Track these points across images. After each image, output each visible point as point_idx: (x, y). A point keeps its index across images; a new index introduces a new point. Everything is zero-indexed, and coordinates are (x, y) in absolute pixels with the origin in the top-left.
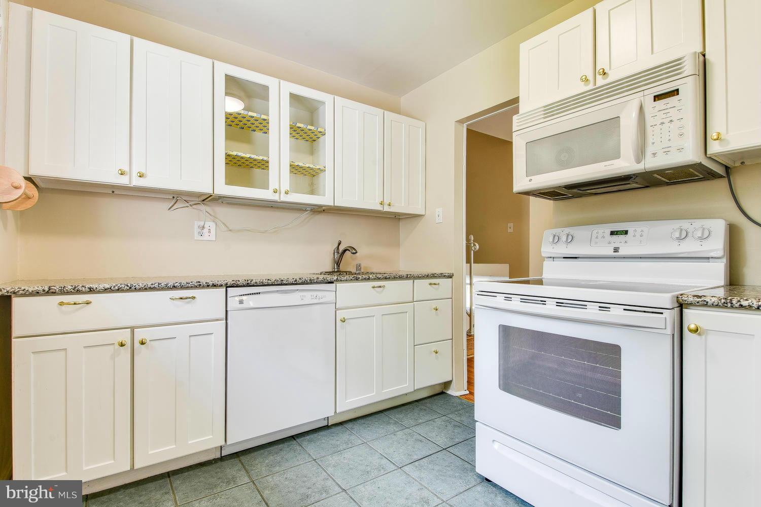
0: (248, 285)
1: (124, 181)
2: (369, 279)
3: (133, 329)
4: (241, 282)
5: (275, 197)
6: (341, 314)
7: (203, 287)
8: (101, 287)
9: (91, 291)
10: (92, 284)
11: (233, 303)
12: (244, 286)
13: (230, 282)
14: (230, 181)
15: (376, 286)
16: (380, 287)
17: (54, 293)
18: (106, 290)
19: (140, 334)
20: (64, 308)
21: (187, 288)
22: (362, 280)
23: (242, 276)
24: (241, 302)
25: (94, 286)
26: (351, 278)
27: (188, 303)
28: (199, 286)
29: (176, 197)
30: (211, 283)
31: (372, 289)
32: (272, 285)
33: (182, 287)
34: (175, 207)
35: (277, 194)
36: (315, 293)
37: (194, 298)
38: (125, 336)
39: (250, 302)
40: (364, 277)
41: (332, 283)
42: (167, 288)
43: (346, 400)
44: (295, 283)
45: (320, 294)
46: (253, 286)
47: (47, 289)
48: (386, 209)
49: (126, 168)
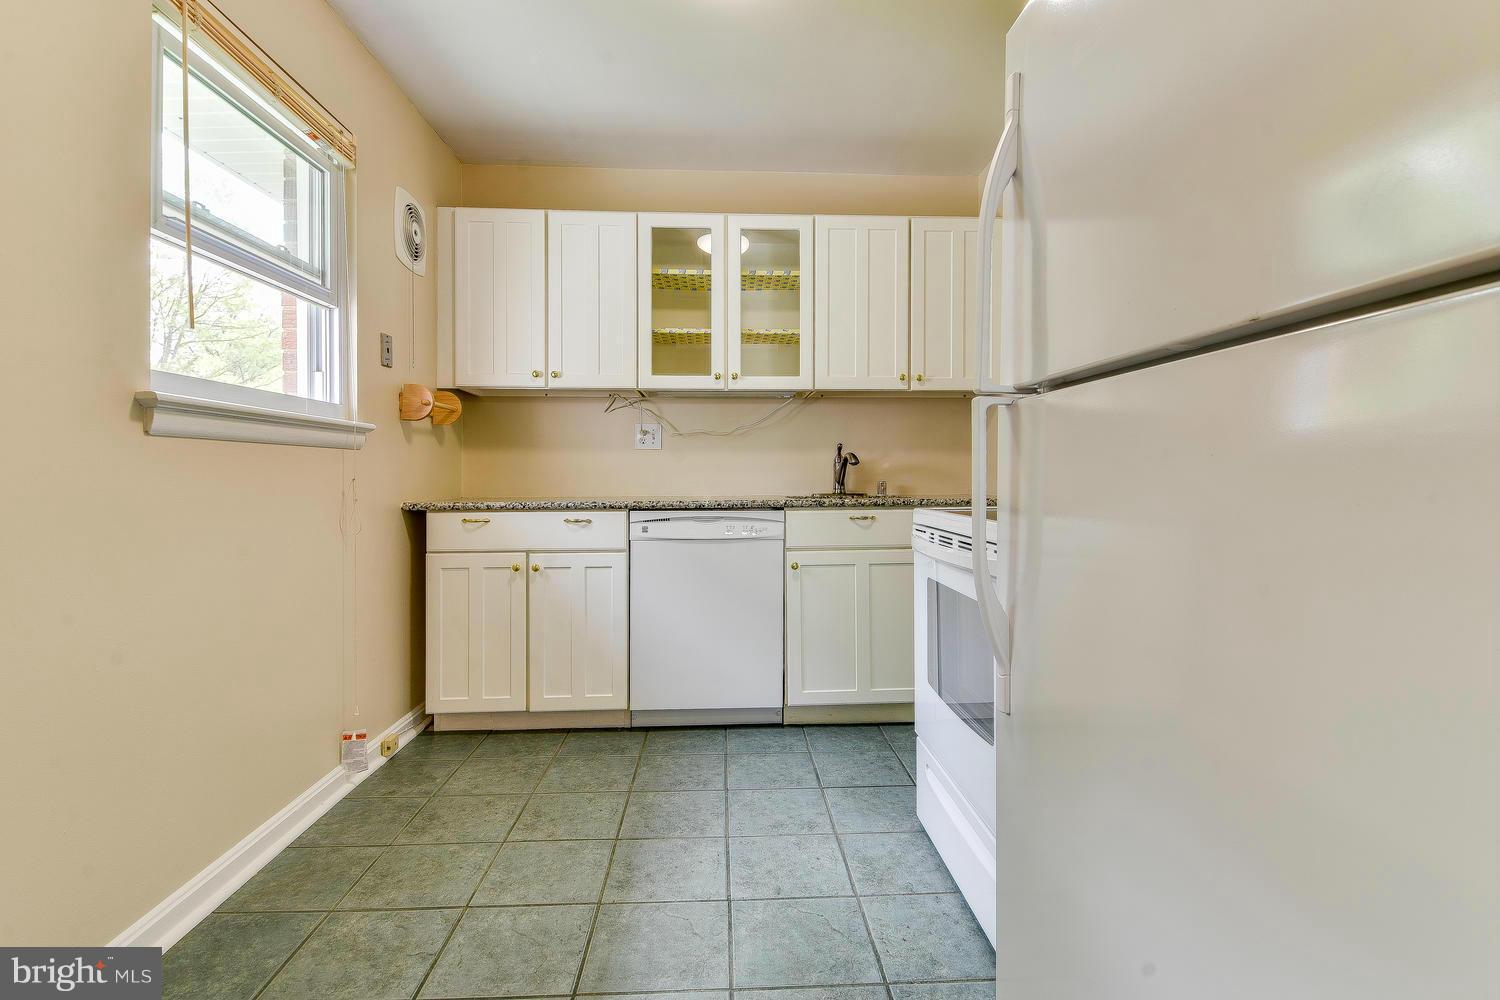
0: (653, 509)
1: (539, 383)
2: (843, 505)
3: (528, 552)
4: (645, 503)
5: (720, 385)
6: (792, 558)
7: (600, 509)
8: (498, 504)
9: (489, 509)
10: (490, 500)
11: (636, 530)
12: (648, 509)
13: (631, 503)
14: (657, 370)
15: (856, 516)
16: (866, 518)
17: (458, 509)
18: (502, 509)
19: (535, 559)
20: (469, 526)
21: (582, 509)
22: (829, 506)
23: (645, 496)
24: (645, 530)
25: (491, 504)
26: (810, 503)
27: (583, 527)
28: (594, 508)
29: (613, 395)
30: (608, 504)
31: (849, 521)
32: (686, 509)
33: (576, 508)
34: (612, 408)
35: (722, 380)
36: (750, 524)
37: (589, 522)
38: (519, 559)
39: (655, 530)
40: (834, 501)
41: (781, 509)
42: (560, 508)
43: (803, 688)
44: (719, 508)
45: (758, 525)
46: (660, 509)
47: (452, 505)
48: (915, 386)
49: (541, 368)
